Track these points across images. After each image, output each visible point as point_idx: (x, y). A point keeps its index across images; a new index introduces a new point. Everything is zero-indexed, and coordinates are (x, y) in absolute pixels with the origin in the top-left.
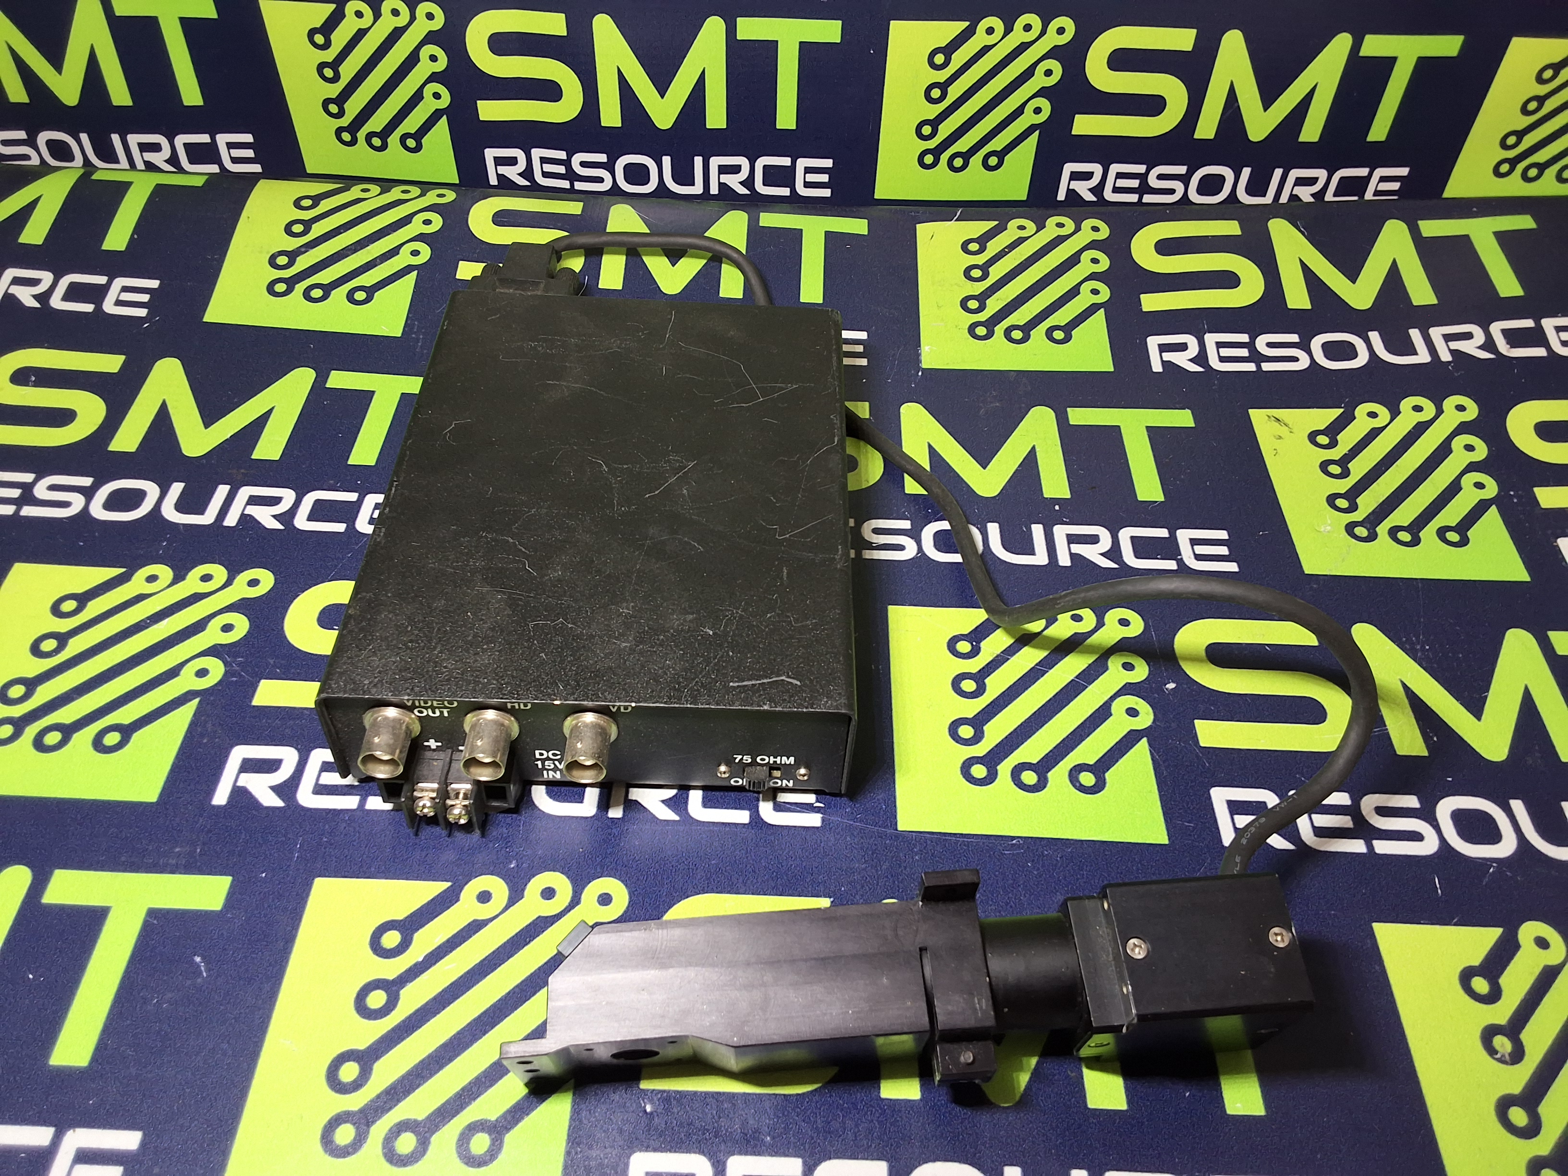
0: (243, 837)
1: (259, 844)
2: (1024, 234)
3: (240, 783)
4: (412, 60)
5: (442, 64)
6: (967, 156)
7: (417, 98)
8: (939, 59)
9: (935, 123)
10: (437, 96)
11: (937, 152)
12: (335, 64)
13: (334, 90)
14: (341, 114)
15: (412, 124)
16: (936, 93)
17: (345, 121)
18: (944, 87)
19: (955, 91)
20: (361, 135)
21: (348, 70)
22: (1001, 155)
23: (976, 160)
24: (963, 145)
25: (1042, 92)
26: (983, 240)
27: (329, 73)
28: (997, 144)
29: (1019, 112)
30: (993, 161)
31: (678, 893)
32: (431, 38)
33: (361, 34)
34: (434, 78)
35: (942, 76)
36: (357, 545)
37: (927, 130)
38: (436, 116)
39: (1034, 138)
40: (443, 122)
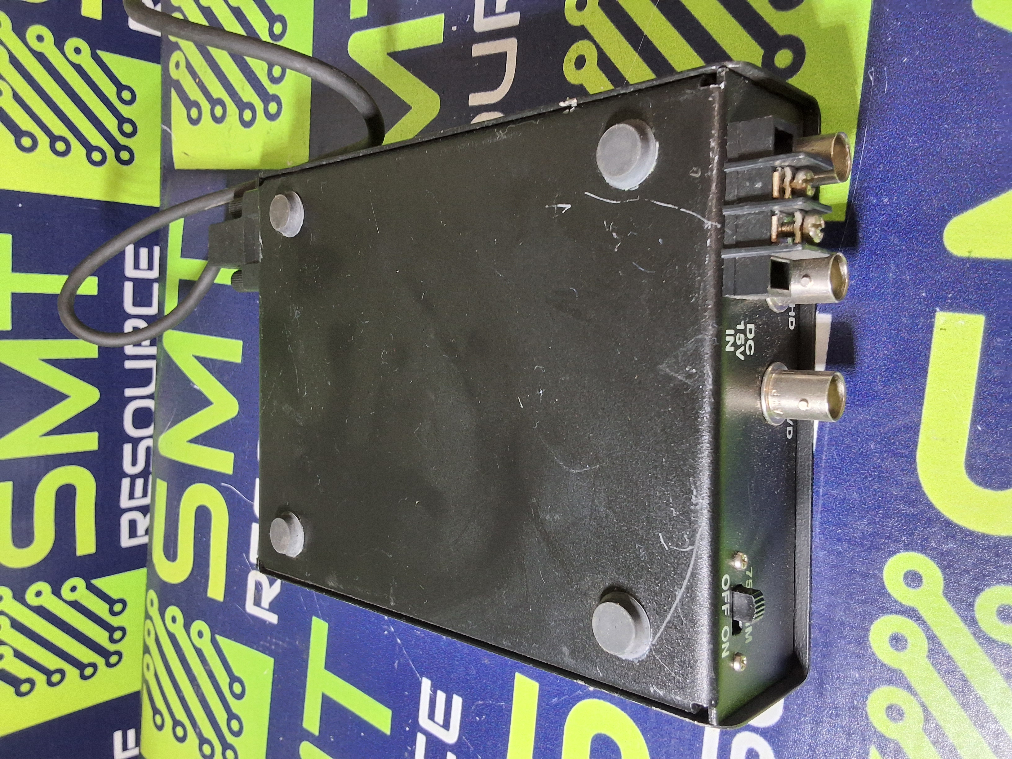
2: (183, 64)
4: (41, 612)
5: (44, 587)
6: (121, 120)
7: (76, 605)
8: (26, 142)
9: (89, 148)
10: (73, 589)
11: (118, 148)
12: (48, 673)
13: (72, 672)
14: (94, 666)
16: (60, 146)
17: (100, 661)
18: (54, 139)
19: (59, 128)
20: (111, 647)
21: (53, 662)
22: (120, 87)
23: (125, 110)
24: (111, 123)
25: (60, 44)
26: (189, 104)
27: (56, 678)
28: (110, 90)
29: (79, 69)
30: (126, 95)
33: (18, 655)
34: (57, 592)
35: (43, 140)
36: (468, 747)
37: (97, 156)
38: (91, 588)
39: (105, 56)
40: (97, 582)
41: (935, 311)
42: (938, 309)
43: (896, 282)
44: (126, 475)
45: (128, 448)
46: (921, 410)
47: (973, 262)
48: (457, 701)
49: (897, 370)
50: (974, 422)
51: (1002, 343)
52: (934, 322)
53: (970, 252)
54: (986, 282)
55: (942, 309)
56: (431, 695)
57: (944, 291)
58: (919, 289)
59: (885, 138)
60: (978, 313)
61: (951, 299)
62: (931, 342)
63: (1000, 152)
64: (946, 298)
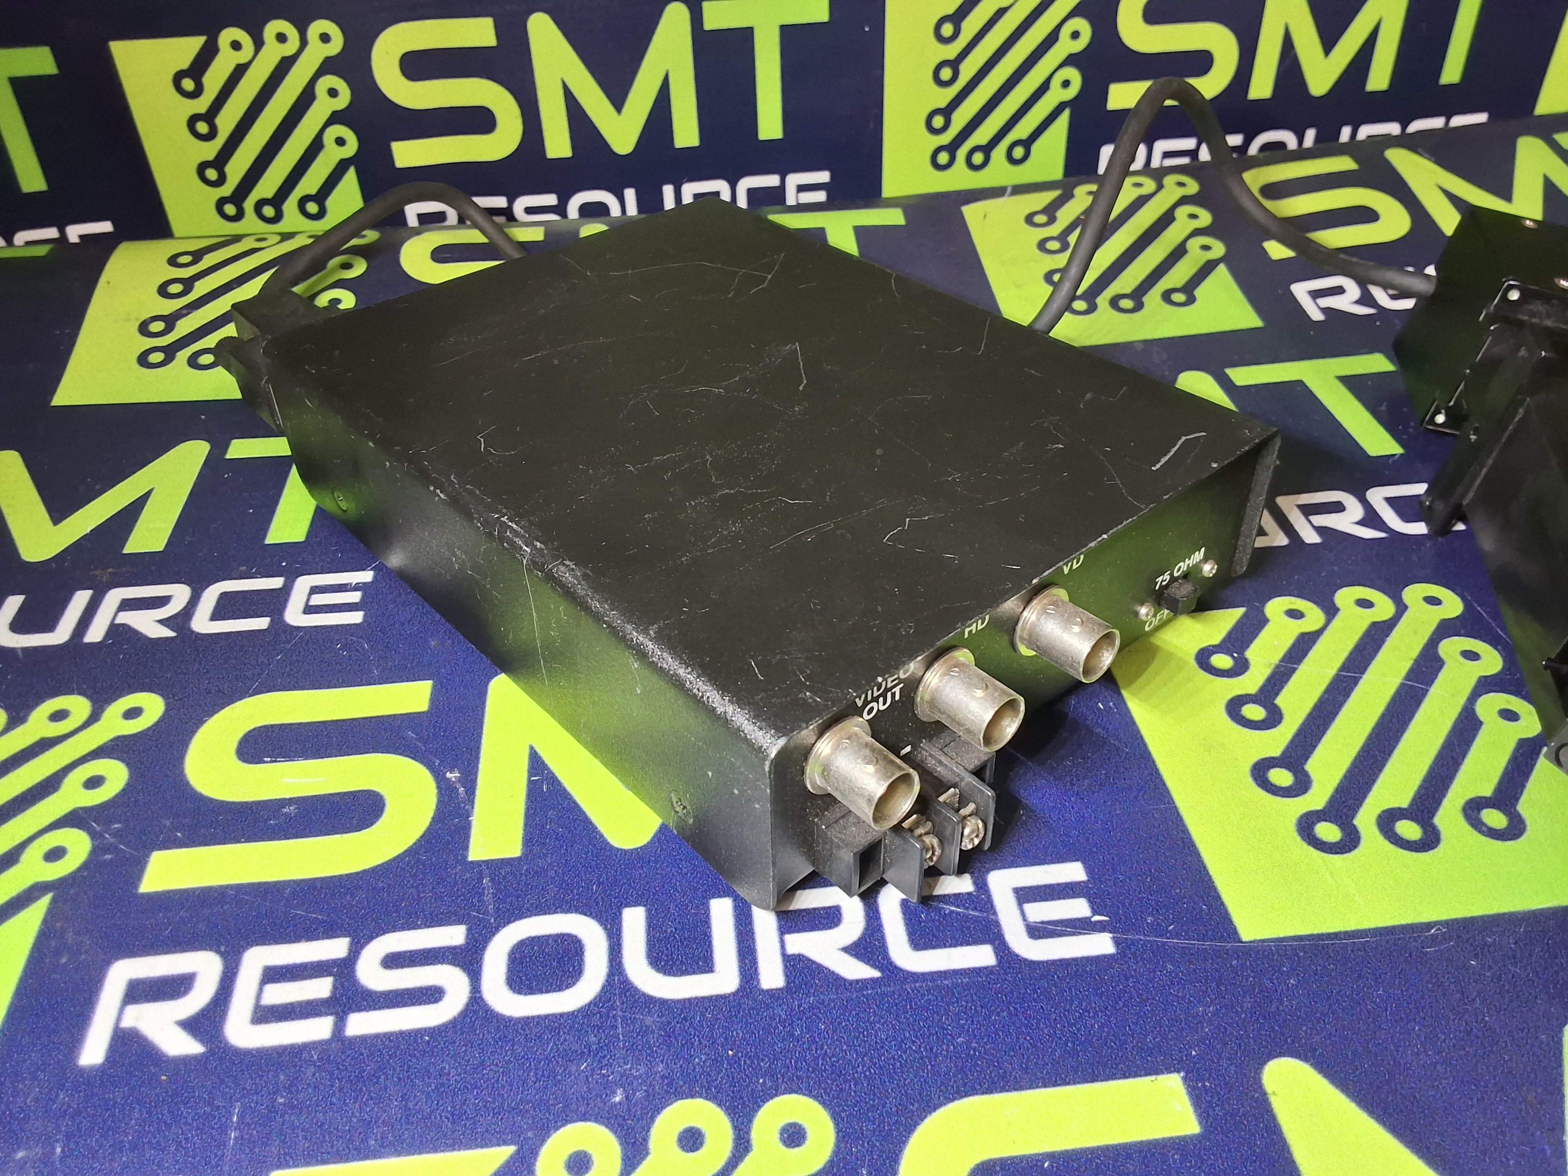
0: (137, 1115)
1: (166, 1123)
3: (126, 1023)
4: (306, 99)
5: (343, 100)
6: (987, 149)
7: (316, 147)
8: (947, 30)
9: (947, 112)
10: (340, 142)
11: (952, 148)
12: (210, 116)
13: (209, 151)
14: (221, 180)
15: (311, 183)
16: (946, 74)
17: (227, 190)
18: (955, 64)
19: (968, 70)
20: (249, 205)
21: (227, 120)
22: (1027, 143)
23: (999, 152)
24: (982, 136)
25: (1071, 60)
26: (1049, 212)
27: (202, 127)
28: (1022, 130)
29: (1044, 87)
30: (1018, 152)
31: (916, 1105)
32: (328, 67)
33: (240, 71)
34: (335, 118)
35: (951, 51)
36: (289, 642)
37: (938, 121)
38: (341, 167)
39: (1064, 119)
40: (351, 176)
41: (1179, 1072)
42: (1182, 1074)
43: (1194, 1018)
44: (511, 202)
45: (550, 200)
46: (1037, 1087)
47: (1264, 1100)
48: (356, 617)
49: (1078, 1045)
50: (1051, 1156)
51: (1175, 1161)
52: (1163, 1073)
53: (1274, 1093)
54: (1245, 1122)
55: (1184, 1079)
56: (351, 584)
57: (1210, 1075)
58: (1198, 1045)
59: (1369, 963)
60: (1200, 1123)
61: (1204, 1086)
62: (1134, 1077)
63: (1415, 1097)
64: (1203, 1081)
